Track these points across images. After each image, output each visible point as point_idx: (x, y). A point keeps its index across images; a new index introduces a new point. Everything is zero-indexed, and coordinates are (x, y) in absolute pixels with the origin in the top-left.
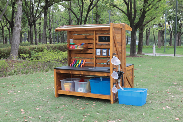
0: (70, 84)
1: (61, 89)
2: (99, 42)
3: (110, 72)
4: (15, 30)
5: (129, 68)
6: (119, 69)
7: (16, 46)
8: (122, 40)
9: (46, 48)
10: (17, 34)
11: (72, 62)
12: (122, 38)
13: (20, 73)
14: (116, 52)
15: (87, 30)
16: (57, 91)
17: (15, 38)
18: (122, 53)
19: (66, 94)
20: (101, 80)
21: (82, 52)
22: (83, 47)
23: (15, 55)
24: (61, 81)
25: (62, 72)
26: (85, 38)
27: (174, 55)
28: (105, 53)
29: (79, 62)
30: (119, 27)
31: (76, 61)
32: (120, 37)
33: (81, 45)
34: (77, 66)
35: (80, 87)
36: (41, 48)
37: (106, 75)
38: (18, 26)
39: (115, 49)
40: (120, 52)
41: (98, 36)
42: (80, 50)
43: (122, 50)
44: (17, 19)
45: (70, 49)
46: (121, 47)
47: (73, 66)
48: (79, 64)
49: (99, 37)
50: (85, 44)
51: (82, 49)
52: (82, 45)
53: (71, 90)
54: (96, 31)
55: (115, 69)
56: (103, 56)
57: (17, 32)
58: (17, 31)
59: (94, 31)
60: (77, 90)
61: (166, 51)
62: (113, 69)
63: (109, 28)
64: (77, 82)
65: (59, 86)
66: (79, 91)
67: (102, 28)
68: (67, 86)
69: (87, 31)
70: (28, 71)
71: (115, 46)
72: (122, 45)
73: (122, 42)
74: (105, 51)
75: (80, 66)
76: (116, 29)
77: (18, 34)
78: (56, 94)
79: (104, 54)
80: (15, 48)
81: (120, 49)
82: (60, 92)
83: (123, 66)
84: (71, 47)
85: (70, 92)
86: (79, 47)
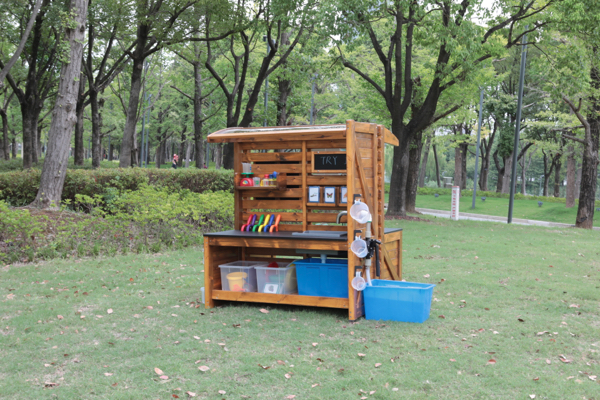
0: (245, 275)
1: (220, 288)
2: (316, 168)
3: (346, 241)
4: (58, 119)
5: (392, 236)
6: (369, 235)
7: (59, 169)
8: (373, 164)
9: (147, 179)
10: (63, 133)
11: (246, 221)
12: (373, 158)
13: (73, 251)
14: (360, 191)
15: (284, 139)
16: (211, 293)
17: (58, 144)
18: (373, 196)
19: (234, 299)
20: (323, 262)
21: (271, 195)
22: (275, 183)
23: (54, 195)
24: (220, 266)
25: (224, 243)
26: (279, 159)
27: (509, 221)
28: (330, 196)
29: (264, 220)
30: (368, 130)
31: (256, 219)
32: (369, 155)
33: (269, 177)
34: (260, 230)
35: (270, 281)
36: (130, 179)
37: (336, 247)
38: (68, 109)
39: (358, 184)
40: (370, 192)
41: (313, 154)
42: (267, 191)
43: (373, 188)
44: (64, 85)
45: (241, 187)
46: (370, 179)
47: (251, 230)
48: (265, 224)
49: (316, 156)
50: (281, 174)
51: (272, 186)
52: (273, 176)
53: (247, 290)
54: (307, 142)
55: (359, 231)
56: (325, 205)
57: (64, 126)
58: (63, 121)
59: (301, 141)
60: (263, 287)
61: (477, 205)
62: (356, 232)
63: (344, 134)
64: (261, 269)
65: (216, 281)
66: (267, 290)
67: (322, 135)
68: (235, 281)
69: (285, 142)
70: (99, 248)
71: (359, 177)
72: (373, 177)
73: (373, 168)
74: (330, 191)
75: (268, 230)
76: (361, 135)
77: (67, 132)
78: (208, 299)
79: (327, 199)
80: (55, 173)
81: (369, 186)
82: (219, 296)
83: (376, 228)
84: (245, 183)
85: (244, 294)
86: (264, 183)
